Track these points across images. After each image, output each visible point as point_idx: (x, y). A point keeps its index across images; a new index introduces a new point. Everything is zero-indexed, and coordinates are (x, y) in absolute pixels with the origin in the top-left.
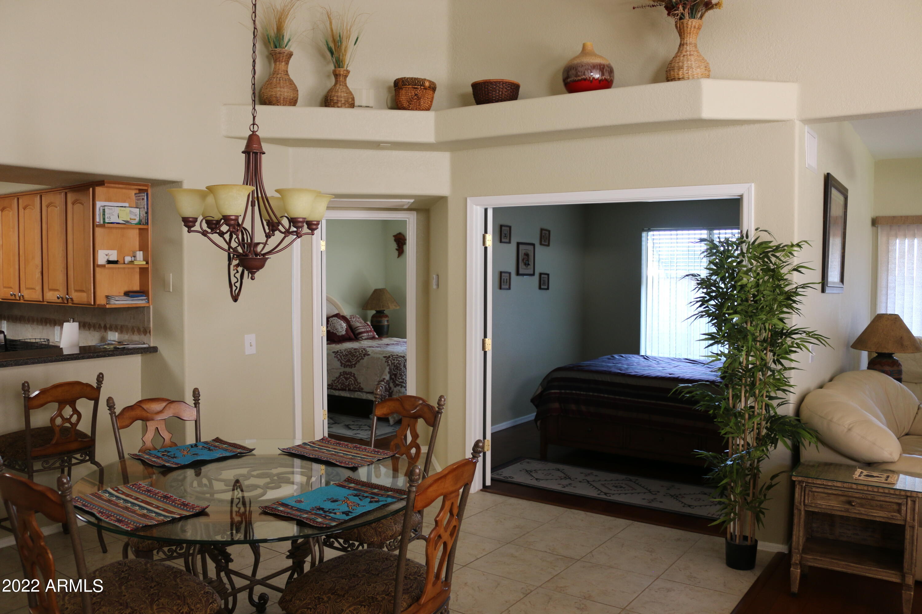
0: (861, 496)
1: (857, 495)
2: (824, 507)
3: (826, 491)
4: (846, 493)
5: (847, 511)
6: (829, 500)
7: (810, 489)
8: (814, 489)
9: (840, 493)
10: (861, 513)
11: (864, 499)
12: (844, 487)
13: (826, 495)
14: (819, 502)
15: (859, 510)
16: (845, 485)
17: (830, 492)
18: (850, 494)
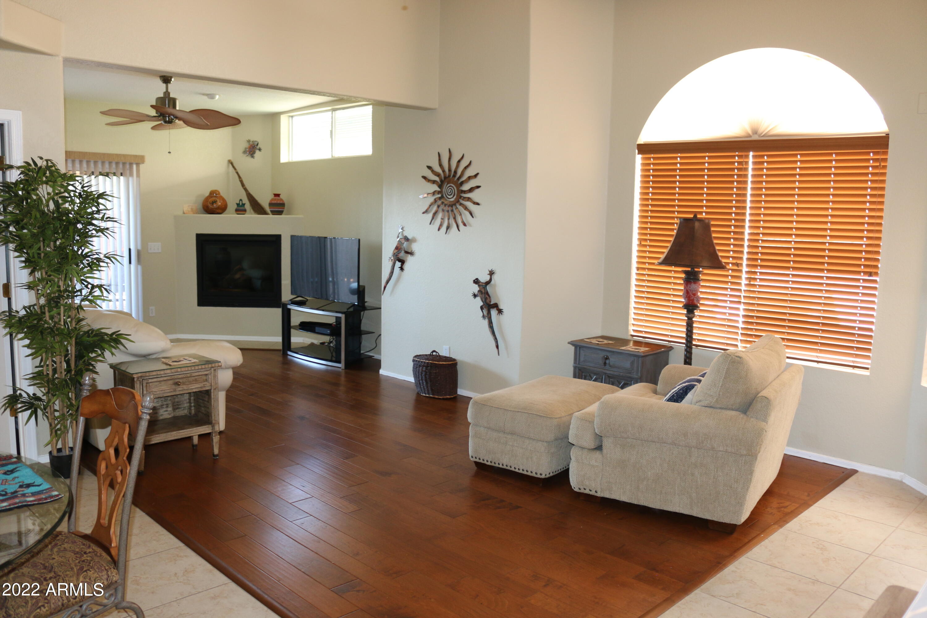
0: (183, 376)
1: (180, 376)
2: (158, 393)
3: (159, 379)
4: (173, 377)
5: (175, 391)
6: (161, 386)
7: (147, 382)
8: (150, 381)
9: (169, 378)
10: (184, 389)
11: (186, 377)
12: (172, 373)
13: (158, 383)
14: (154, 390)
15: (182, 388)
16: (173, 371)
17: (161, 379)
18: (176, 377)
